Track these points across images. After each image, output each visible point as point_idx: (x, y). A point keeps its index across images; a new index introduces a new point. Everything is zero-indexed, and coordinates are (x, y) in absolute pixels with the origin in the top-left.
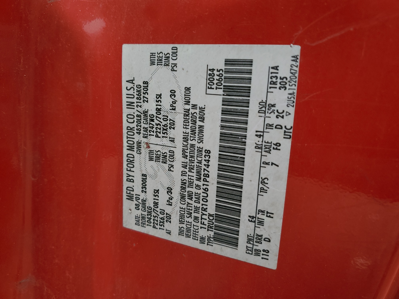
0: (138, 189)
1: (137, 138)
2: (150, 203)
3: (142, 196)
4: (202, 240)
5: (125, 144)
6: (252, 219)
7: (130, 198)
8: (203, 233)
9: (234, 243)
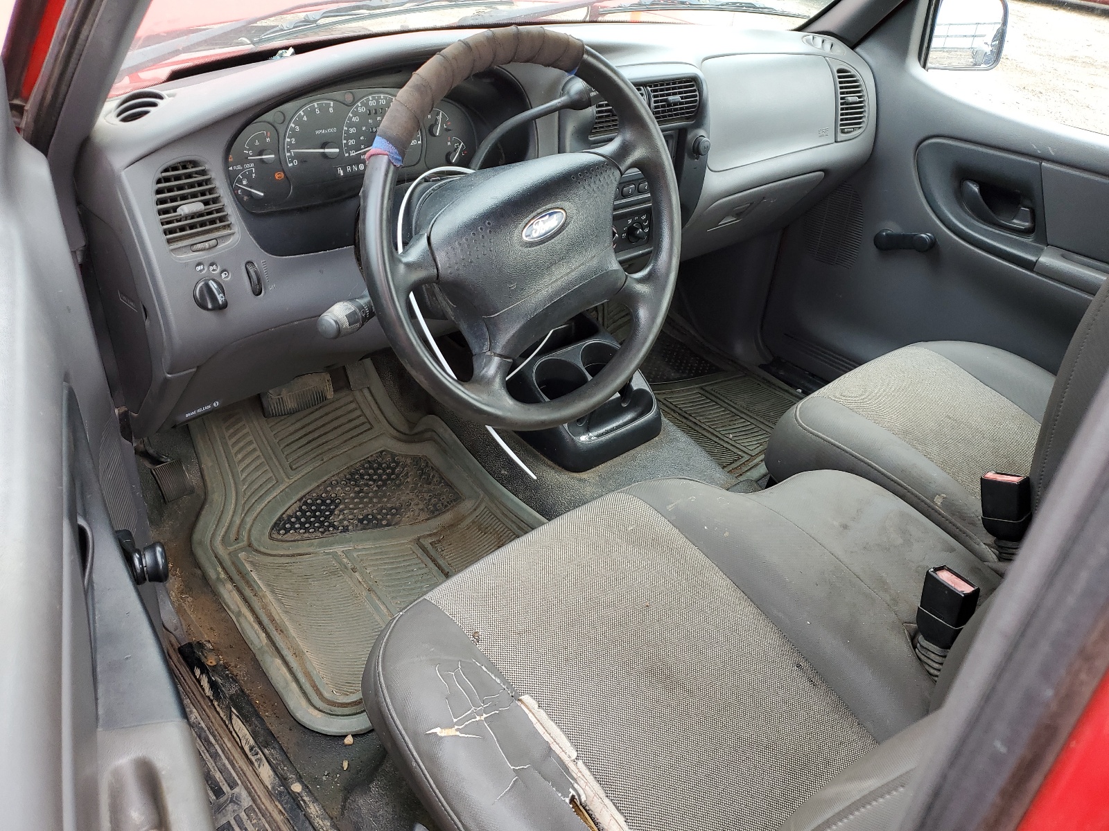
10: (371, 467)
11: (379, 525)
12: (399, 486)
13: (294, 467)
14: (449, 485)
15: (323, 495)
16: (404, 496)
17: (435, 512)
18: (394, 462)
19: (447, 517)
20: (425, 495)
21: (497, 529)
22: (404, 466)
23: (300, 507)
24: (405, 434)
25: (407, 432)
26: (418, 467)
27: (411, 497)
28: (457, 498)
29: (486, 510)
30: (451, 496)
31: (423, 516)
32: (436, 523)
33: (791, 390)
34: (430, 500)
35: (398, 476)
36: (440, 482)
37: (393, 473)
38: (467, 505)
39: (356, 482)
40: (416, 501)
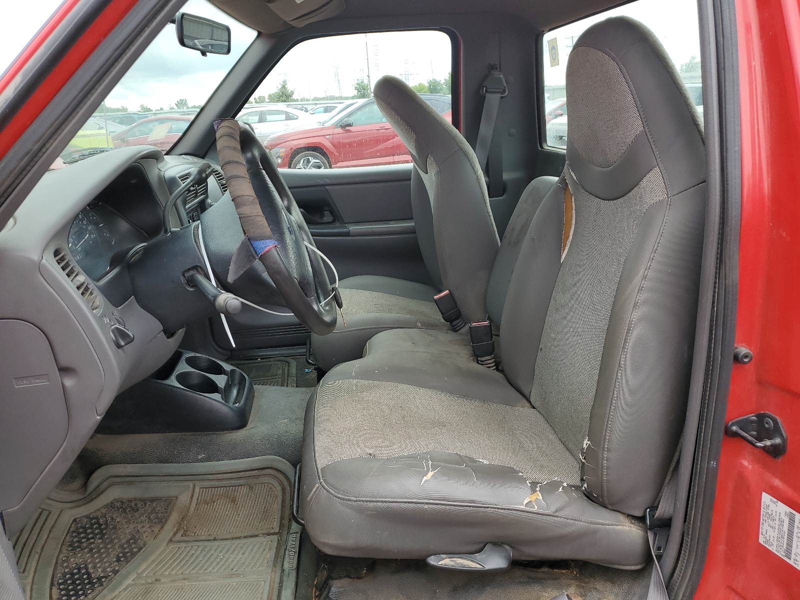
0: (764, 533)
1: (765, 518)
2: (768, 538)
3: (766, 535)
4: (782, 555)
5: (761, 518)
6: (795, 554)
7: (762, 534)
8: (782, 553)
9: (790, 559)
10: (79, 533)
11: (134, 555)
12: (115, 528)
13: (22, 571)
14: (153, 500)
15: (66, 571)
16: (126, 531)
17: (162, 521)
18: (92, 519)
19: (174, 517)
20: (142, 518)
21: (221, 493)
22: (104, 516)
23: (59, 589)
24: (81, 500)
25: (80, 498)
26: (116, 508)
27: (133, 527)
28: (169, 502)
29: (202, 490)
30: (164, 504)
31: (156, 530)
32: (170, 526)
33: (256, 361)
34: (149, 518)
35: (106, 524)
36: (145, 504)
37: (100, 525)
38: (184, 499)
39: (80, 548)
40: (140, 526)
